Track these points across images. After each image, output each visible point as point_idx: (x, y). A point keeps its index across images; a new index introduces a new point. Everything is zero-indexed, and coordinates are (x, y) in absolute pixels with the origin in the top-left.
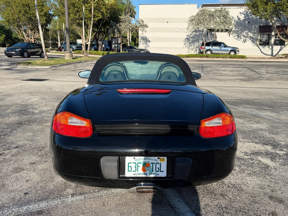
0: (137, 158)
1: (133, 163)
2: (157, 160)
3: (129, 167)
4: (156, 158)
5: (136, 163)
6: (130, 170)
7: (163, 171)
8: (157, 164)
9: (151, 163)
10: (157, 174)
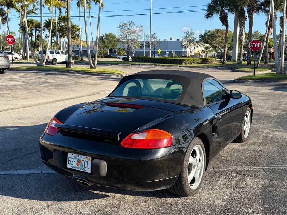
0: (74, 155)
1: (72, 158)
2: (85, 159)
3: (69, 160)
4: (85, 157)
5: (73, 158)
6: (69, 163)
7: (89, 168)
8: (85, 162)
9: (82, 160)
10: (85, 169)
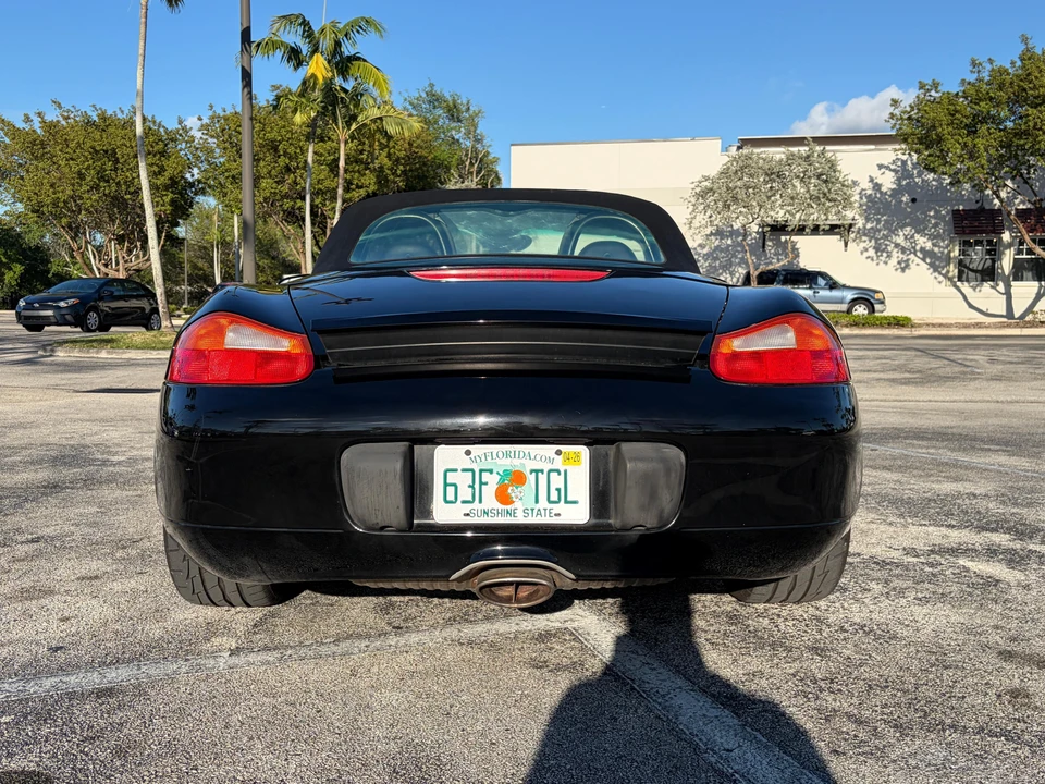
0: (476, 450)
1: (464, 470)
2: (552, 461)
3: (446, 485)
4: (550, 449)
5: (473, 471)
6: (451, 497)
7: (575, 502)
8: (553, 475)
9: (532, 472)
10: (554, 512)
